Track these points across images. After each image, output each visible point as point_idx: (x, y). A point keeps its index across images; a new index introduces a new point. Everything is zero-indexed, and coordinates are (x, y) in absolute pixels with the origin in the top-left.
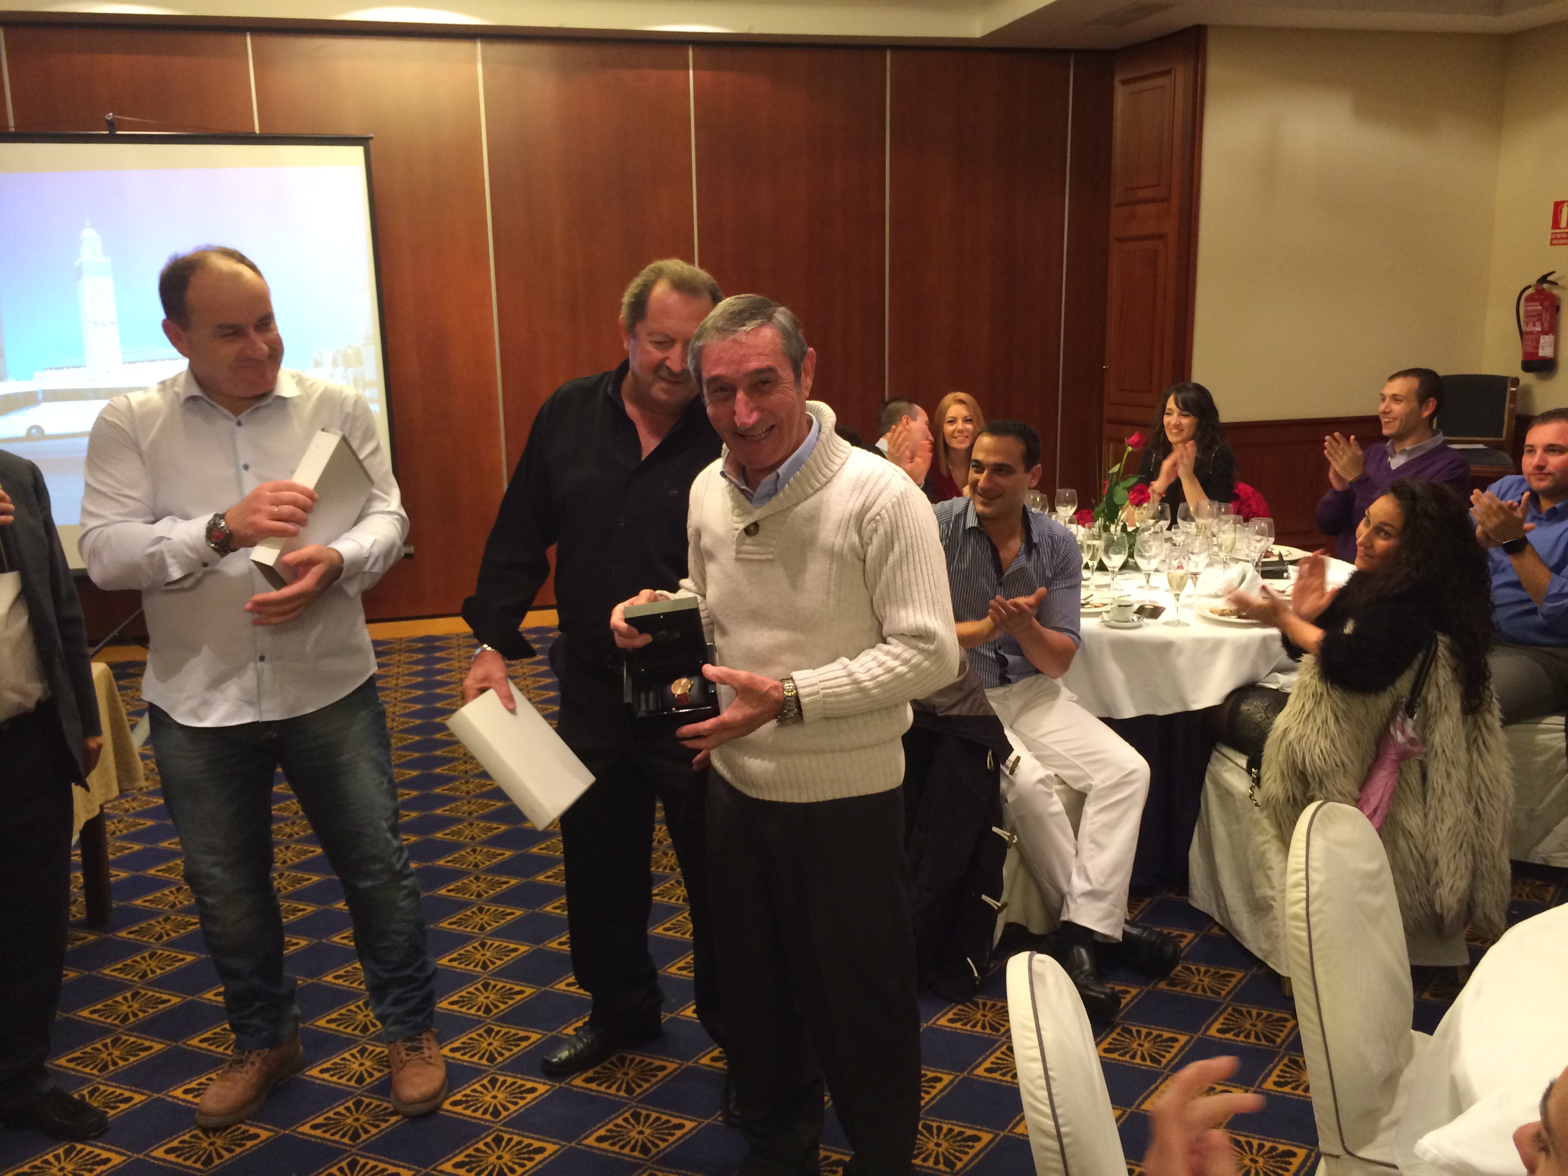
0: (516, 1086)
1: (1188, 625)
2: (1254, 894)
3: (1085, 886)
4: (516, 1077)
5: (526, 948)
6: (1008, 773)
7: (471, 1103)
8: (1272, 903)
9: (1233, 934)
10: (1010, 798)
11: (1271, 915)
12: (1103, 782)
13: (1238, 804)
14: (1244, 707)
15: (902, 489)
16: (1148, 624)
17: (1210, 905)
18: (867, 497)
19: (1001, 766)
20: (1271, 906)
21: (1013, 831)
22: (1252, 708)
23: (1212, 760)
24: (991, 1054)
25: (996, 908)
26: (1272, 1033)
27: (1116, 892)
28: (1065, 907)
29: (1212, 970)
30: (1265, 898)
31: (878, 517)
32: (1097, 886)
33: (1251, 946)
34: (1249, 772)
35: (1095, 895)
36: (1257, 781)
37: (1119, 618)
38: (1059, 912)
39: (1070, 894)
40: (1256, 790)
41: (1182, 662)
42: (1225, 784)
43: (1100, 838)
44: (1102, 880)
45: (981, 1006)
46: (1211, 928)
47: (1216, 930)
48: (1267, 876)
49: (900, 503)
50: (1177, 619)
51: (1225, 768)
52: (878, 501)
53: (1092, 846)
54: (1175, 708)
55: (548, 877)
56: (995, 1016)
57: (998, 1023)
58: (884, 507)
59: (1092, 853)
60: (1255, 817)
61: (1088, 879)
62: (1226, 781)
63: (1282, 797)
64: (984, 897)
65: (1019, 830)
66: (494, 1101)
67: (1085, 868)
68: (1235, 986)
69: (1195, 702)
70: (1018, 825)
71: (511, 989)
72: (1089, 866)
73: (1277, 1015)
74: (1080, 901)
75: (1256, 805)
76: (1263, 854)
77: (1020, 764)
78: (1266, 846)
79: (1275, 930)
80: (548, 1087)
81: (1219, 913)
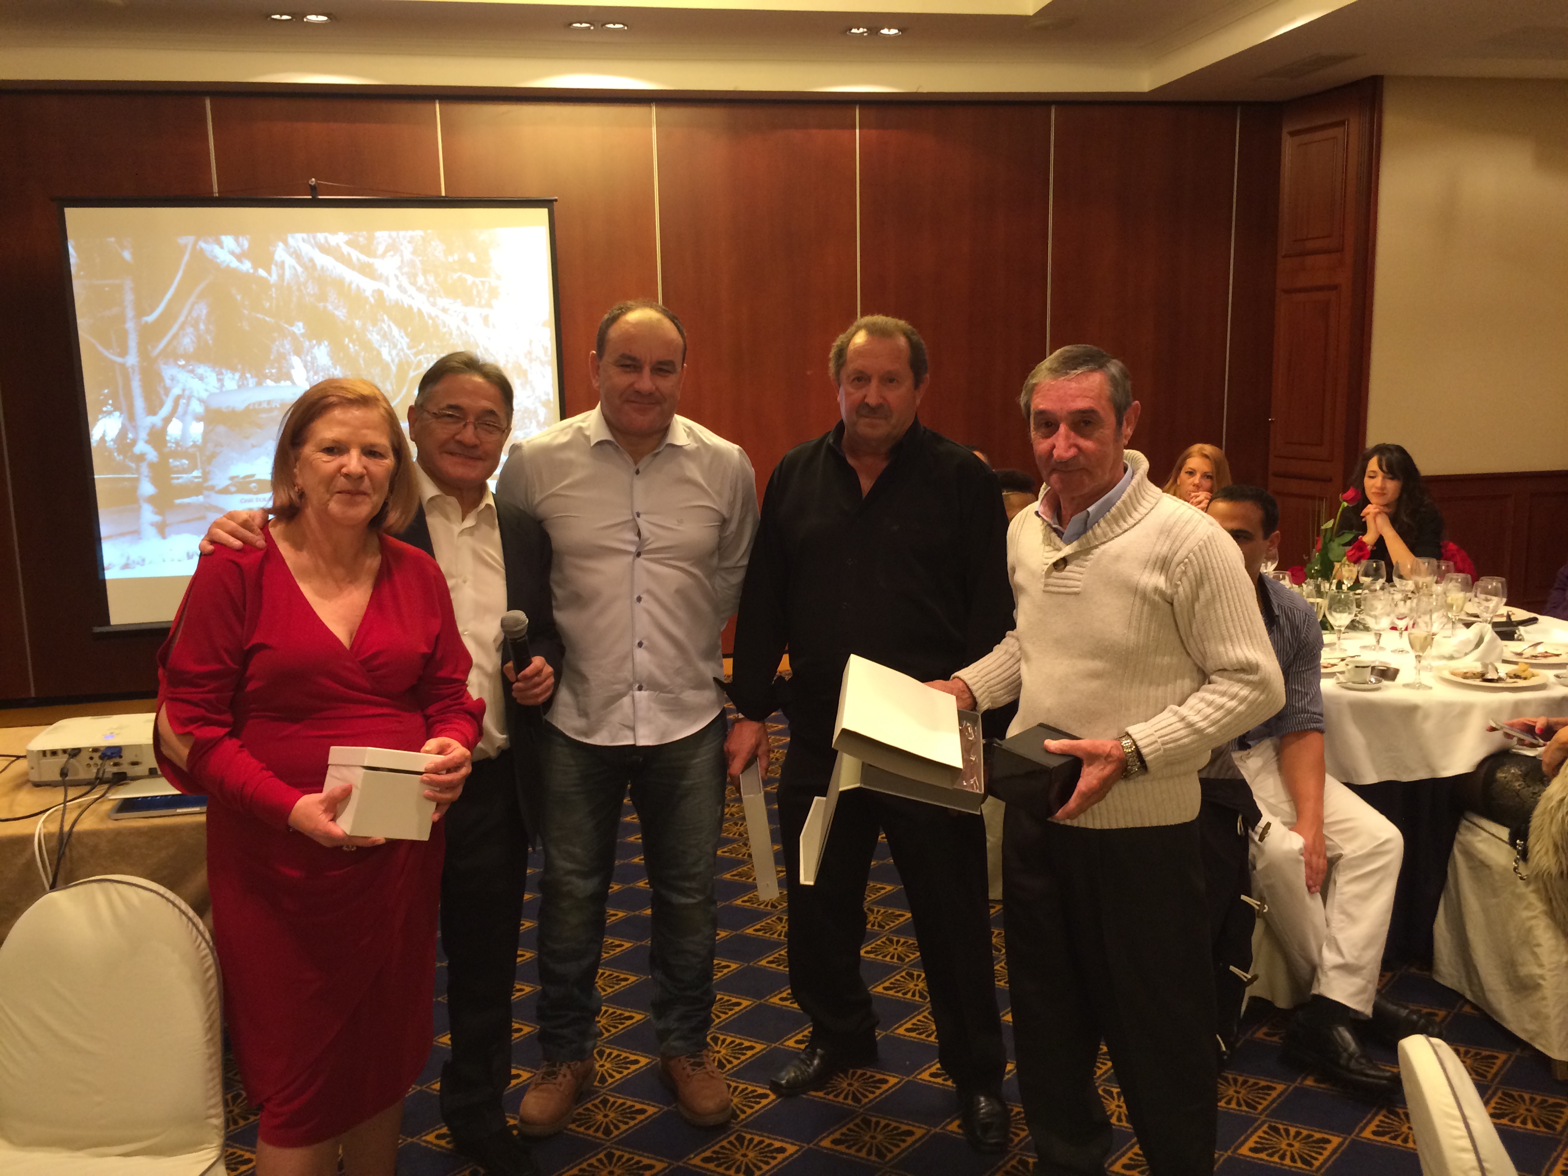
0: (764, 1144)
1: (1431, 688)
2: (1515, 971)
3: (1337, 960)
4: (763, 1136)
5: (749, 1003)
6: (1257, 838)
7: (722, 1161)
8: (1541, 982)
9: (1488, 1012)
10: (1260, 866)
11: (1540, 994)
12: (1354, 852)
13: (1497, 877)
14: (1500, 775)
15: (1209, 533)
16: (1387, 687)
17: (1460, 983)
18: (1174, 542)
19: (1250, 831)
20: (1539, 985)
21: (1262, 899)
22: (1508, 774)
23: (1462, 830)
24: (1252, 1133)
25: (1245, 980)
26: (1550, 1120)
27: (1369, 967)
28: (1315, 979)
29: (1473, 1051)
30: (1531, 977)
31: (1186, 560)
32: (1350, 959)
33: (1513, 1027)
34: (1513, 844)
35: (1346, 968)
36: (1524, 855)
37: (1356, 680)
38: (1310, 984)
39: (1321, 966)
40: (1521, 863)
41: (1429, 727)
42: (1480, 856)
43: (1352, 910)
44: (1356, 954)
45: (1231, 1082)
46: (1462, 1006)
47: (1467, 1009)
48: (1534, 954)
49: (1206, 546)
50: (1418, 681)
51: (1479, 838)
52: (1185, 545)
53: (1342, 917)
54: (1421, 775)
55: (756, 930)
56: (1249, 1093)
57: (1255, 1102)
58: (1192, 551)
59: (1342, 925)
60: (1518, 891)
61: (1340, 952)
62: (1481, 852)
63: (1554, 870)
64: (1232, 968)
65: (1268, 899)
66: (745, 1160)
67: (1335, 939)
68: (1501, 1068)
69: (1444, 769)
70: (1265, 894)
71: (741, 1044)
72: (1340, 937)
73: (1551, 1101)
74: (1332, 974)
75: (1521, 878)
76: (1530, 930)
77: (1271, 830)
78: (1533, 922)
79: (1544, 1011)
80: (796, 1148)
81: (1472, 991)
